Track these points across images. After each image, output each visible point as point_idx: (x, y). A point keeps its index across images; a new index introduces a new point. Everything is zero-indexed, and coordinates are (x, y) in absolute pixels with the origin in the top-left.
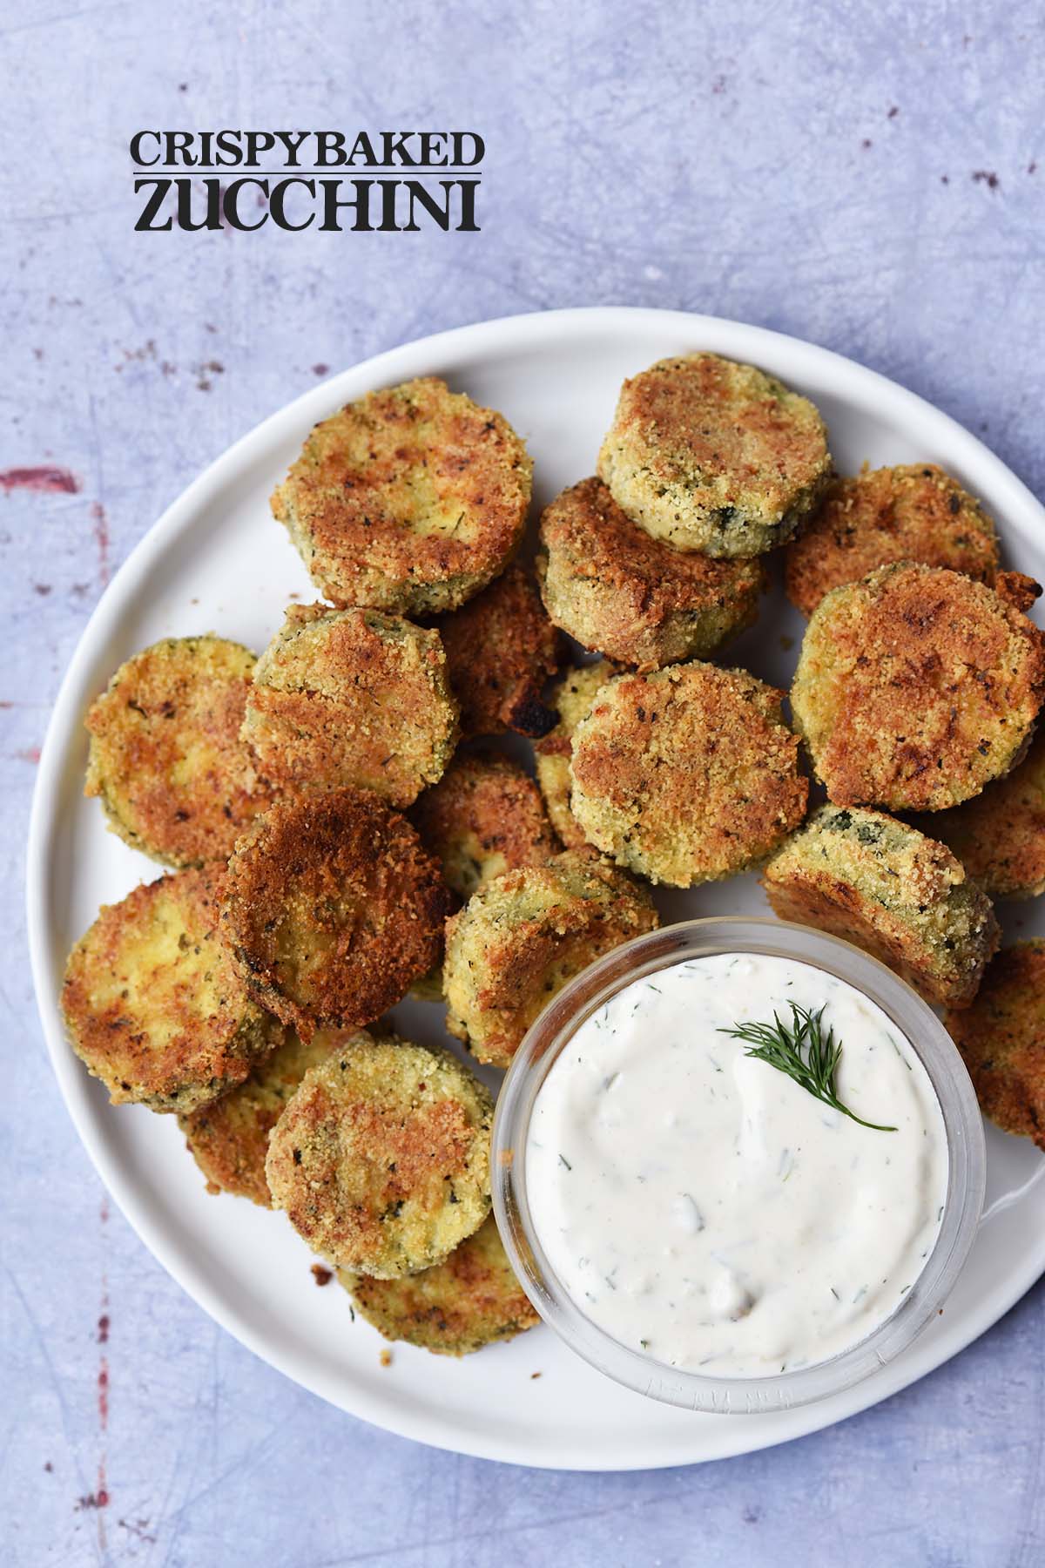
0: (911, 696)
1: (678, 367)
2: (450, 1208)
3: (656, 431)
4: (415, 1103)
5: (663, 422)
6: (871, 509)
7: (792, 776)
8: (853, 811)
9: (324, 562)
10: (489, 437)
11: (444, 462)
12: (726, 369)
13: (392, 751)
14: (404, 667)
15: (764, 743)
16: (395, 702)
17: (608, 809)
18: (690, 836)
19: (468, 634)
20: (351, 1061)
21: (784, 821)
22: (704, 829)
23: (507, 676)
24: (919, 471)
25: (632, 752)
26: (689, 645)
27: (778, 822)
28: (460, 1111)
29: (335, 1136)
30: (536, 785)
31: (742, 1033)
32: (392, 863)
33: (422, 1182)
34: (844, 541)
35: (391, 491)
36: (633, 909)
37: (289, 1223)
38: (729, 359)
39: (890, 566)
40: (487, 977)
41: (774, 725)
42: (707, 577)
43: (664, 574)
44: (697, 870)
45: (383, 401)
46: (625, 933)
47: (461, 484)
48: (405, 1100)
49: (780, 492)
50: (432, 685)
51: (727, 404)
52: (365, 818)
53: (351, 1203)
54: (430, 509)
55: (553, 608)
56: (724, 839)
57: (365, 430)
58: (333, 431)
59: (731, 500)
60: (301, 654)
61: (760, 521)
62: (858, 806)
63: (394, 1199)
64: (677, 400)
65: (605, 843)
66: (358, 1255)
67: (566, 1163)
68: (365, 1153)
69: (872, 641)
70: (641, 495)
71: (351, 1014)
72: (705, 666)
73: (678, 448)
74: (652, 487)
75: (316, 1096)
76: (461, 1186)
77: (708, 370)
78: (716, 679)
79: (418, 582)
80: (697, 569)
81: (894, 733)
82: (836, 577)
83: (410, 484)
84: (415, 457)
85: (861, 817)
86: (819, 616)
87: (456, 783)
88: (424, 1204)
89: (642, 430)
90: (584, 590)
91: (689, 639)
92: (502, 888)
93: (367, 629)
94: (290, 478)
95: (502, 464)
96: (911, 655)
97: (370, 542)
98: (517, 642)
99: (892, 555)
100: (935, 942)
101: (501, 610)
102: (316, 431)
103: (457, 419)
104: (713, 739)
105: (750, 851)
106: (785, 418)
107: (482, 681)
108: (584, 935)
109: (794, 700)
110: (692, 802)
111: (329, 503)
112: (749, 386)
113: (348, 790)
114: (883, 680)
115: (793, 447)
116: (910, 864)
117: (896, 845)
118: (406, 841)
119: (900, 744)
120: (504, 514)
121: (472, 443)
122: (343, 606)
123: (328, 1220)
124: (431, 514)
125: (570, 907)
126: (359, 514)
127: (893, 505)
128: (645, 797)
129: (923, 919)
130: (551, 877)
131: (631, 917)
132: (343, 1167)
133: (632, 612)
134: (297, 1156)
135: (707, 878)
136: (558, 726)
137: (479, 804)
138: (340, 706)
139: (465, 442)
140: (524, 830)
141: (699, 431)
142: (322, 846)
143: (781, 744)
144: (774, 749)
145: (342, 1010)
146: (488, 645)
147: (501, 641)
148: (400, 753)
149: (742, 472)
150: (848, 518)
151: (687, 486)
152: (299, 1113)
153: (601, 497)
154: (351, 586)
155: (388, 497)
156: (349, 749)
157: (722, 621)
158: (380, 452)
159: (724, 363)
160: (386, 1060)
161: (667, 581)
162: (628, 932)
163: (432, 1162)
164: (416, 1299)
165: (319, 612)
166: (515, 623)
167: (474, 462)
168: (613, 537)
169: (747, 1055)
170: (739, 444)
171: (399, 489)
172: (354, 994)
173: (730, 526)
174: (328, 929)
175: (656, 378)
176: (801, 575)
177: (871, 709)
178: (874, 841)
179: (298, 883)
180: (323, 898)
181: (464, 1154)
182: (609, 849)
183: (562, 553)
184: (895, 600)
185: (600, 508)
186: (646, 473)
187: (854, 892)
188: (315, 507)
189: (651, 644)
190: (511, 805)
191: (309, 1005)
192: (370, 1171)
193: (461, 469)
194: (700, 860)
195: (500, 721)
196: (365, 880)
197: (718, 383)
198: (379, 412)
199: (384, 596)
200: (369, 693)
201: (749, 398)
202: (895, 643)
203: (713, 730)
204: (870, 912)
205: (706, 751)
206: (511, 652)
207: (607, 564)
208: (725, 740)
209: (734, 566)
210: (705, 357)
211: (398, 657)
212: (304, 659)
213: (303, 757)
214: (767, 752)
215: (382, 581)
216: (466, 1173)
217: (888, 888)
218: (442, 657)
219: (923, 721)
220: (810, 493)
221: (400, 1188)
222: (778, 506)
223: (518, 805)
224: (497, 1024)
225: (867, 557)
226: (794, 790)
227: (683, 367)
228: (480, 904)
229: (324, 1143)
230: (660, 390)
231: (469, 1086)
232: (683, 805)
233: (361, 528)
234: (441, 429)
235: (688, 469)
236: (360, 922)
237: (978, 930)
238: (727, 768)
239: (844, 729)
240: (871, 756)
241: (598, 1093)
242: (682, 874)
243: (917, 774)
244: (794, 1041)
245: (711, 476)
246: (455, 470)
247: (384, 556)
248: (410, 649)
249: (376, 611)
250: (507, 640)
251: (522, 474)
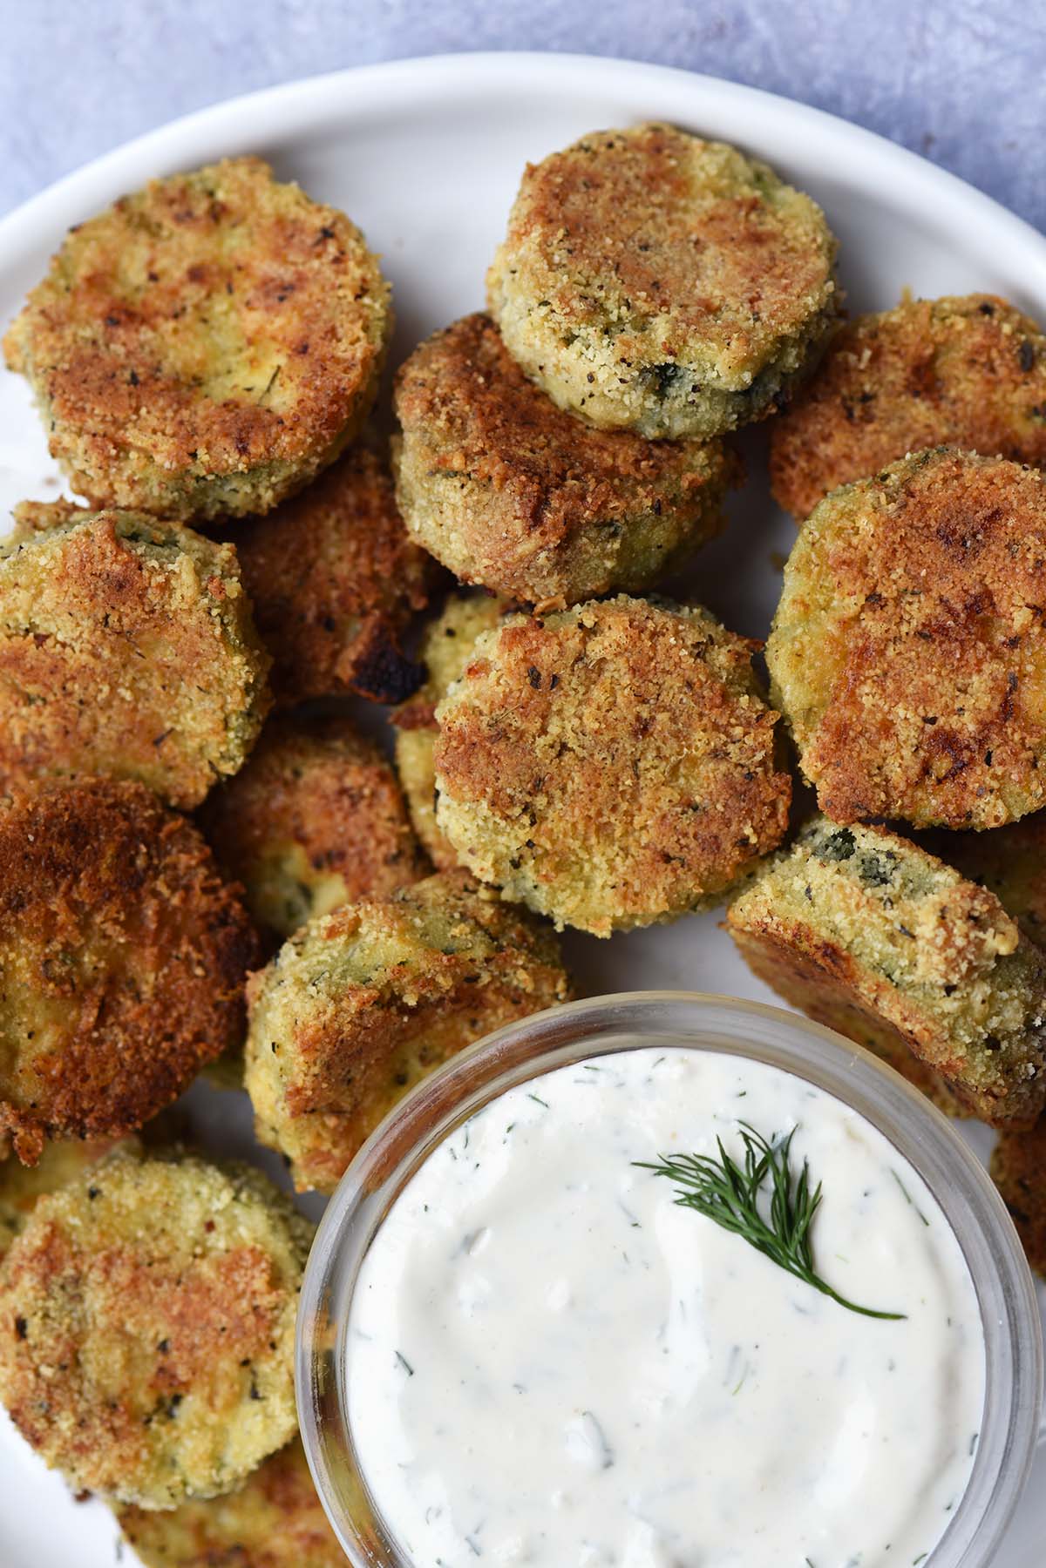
0: (948, 654)
1: (610, 146)
2: (249, 1408)
3: (567, 244)
4: (198, 1250)
5: (577, 230)
6: (900, 365)
7: (766, 772)
8: (857, 831)
9: (67, 440)
10: (325, 250)
11: (256, 288)
12: (686, 148)
13: (168, 725)
14: (175, 603)
15: (723, 721)
16: (167, 655)
17: (486, 819)
18: (610, 862)
19: (292, 547)
20: (103, 1186)
21: (753, 840)
22: (633, 850)
23: (347, 611)
24: (973, 306)
25: (521, 734)
26: (611, 572)
27: (743, 842)
28: (264, 1265)
29: (79, 1298)
30: (392, 775)
31: (670, 1170)
32: (165, 892)
33: (207, 1369)
34: (857, 412)
35: (176, 331)
36: (524, 968)
37: (12, 1425)
38: (693, 133)
39: (920, 454)
40: (300, 1069)
41: (739, 694)
42: (638, 469)
43: (572, 466)
44: (620, 913)
45: (173, 192)
46: (516, 1002)
47: (279, 321)
48: (184, 1246)
49: (748, 342)
50: (218, 631)
51: (682, 203)
52: (123, 825)
53: (100, 1398)
54: (233, 360)
55: (410, 517)
56: (662, 866)
57: (143, 237)
58: (97, 239)
59: (671, 353)
60: (22, 580)
61: (718, 385)
62: (865, 822)
63: (166, 1392)
64: (604, 196)
65: (483, 868)
66: (110, 1476)
67: (406, 1365)
68: (122, 1323)
69: (889, 570)
70: (537, 343)
71: (99, 1120)
72: (635, 604)
73: (597, 272)
74: (554, 331)
75: (49, 1240)
76: (265, 1375)
77: (659, 150)
78: (650, 625)
79: (203, 473)
80: (623, 456)
81: (921, 710)
82: (845, 467)
83: (205, 321)
84: (216, 280)
85: (869, 841)
86: (810, 530)
87: (271, 770)
88: (210, 1401)
89: (545, 242)
90: (448, 490)
91: (609, 564)
92: (324, 933)
93: (118, 545)
94: (27, 310)
95: (341, 293)
96: (946, 589)
97: (137, 411)
98: (363, 560)
99: (932, 434)
100: (968, 1040)
101: (341, 511)
102: (71, 239)
103: (280, 222)
104: (645, 715)
105: (701, 884)
106: (770, 224)
107: (311, 616)
108: (449, 1006)
109: (770, 656)
110: (614, 809)
111: (79, 349)
112: (720, 175)
113: (99, 783)
114: (904, 628)
115: (777, 271)
116: (933, 920)
117: (915, 888)
118: (188, 859)
119: (929, 728)
120: (337, 370)
121: (299, 258)
122: (99, 505)
123: (65, 1423)
124: (234, 367)
125: (424, 965)
126: (123, 367)
127: (934, 357)
128: (541, 801)
129: (950, 1005)
130: (400, 917)
131: (522, 979)
132: (89, 1345)
133: (518, 526)
134: (21, 1327)
135: (638, 923)
136: (425, 688)
137: (308, 803)
138: (85, 658)
139: (292, 258)
140: (372, 843)
141: (633, 246)
142: (55, 868)
143: (749, 724)
144: (738, 731)
145: (85, 1113)
146: (321, 564)
147: (340, 558)
148: (179, 728)
149: (692, 310)
150: (864, 378)
151: (606, 331)
152: (25, 1263)
153: (487, 345)
154: (106, 476)
155: (171, 340)
156: (103, 720)
157: (661, 535)
158: (165, 272)
159: (684, 138)
160: (156, 1187)
161: (576, 477)
162: (521, 1003)
163: (222, 1341)
164: (211, 1532)
165: (63, 513)
166: (362, 531)
167: (302, 289)
169: (677, 1202)
170: (696, 265)
171: (188, 328)
172: (104, 1090)
173: (672, 391)
174: (64, 993)
175: (575, 162)
176: (793, 464)
177: (885, 674)
178: (885, 881)
179: (18, 924)
180: (56, 946)
181: (270, 1328)
182: (489, 877)
183: (418, 434)
184: (924, 507)
185: (482, 365)
186: (544, 310)
187: (846, 959)
188: (58, 355)
189: (550, 574)
190: (354, 805)
191: (34, 1106)
192: (130, 1350)
193: (282, 299)
194: (625, 897)
195: (337, 679)
196: (122, 917)
197: (673, 169)
198: (166, 210)
199: (156, 492)
200: (126, 640)
201: (718, 193)
202: (923, 573)
203: (645, 701)
204: (870, 990)
205: (635, 734)
206: (354, 576)
207: (483, 452)
208: (662, 717)
209: (682, 449)
210: (656, 130)
211: (166, 587)
212: (27, 588)
213: (37, 732)
214: (728, 735)
215: (150, 470)
216: (272, 1357)
217: (900, 955)
218: (233, 588)
219: (965, 692)
220: (798, 342)
221: (174, 1377)
222: (743, 363)
223: (362, 806)
224: (319, 1135)
225: (893, 437)
226: (768, 794)
227: (619, 144)
228: (293, 957)
229: (61, 1308)
230: (580, 180)
231: (280, 1226)
232: (600, 814)
233: (124, 388)
234: (257, 237)
235: (610, 305)
236: (116, 980)
237: (1038, 1022)
238: (666, 759)
239: (845, 704)
240: (885, 745)
241: (454, 1257)
242: (599, 918)
243: (953, 774)
244: (747, 1186)
245: (647, 315)
246: (273, 301)
247: (154, 432)
248: (184, 576)
249: (143, 515)
250: (348, 557)
251: (369, 307)
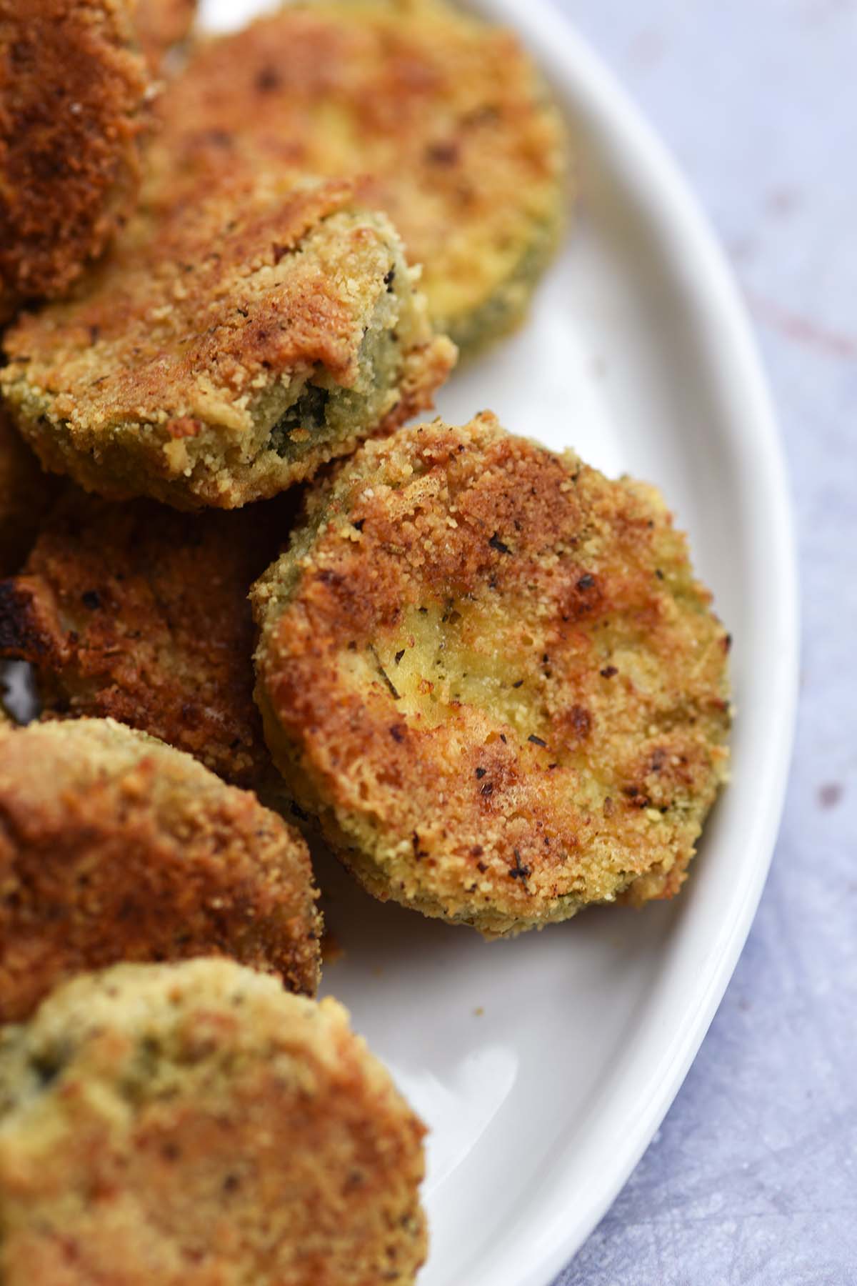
11: (516, 762)
13: (101, 344)
14: (204, 382)
23: (91, 626)
35: (527, 641)
45: (698, 772)
47: (454, 748)
50: (143, 412)
57: (664, 702)
58: (700, 655)
64: (329, 1185)
83: (517, 685)
84: (558, 736)
95: (436, 829)
97: (459, 517)
98: (133, 677)
102: (720, 633)
103: (574, 847)
111: (578, 521)
120: (343, 743)
121: (514, 827)
124: (441, 668)
126: (522, 547)
138: (227, 285)
139: (521, 821)
146: (165, 638)
147: (155, 660)
148: (89, 351)
149: (108, 1171)
155: (520, 628)
158: (607, 691)
166: (170, 701)
168: (169, 894)
171: (522, 658)
175: (393, 1191)
188: (587, 495)
193: (480, 773)
195: (27, 570)
198: (681, 748)
199: (355, 478)
200: (210, 328)
206: (124, 657)
211: (227, 382)
212: (340, 260)
213: (199, 222)
230: (368, 1175)
233: (495, 525)
234: (576, 811)
246: (483, 762)
247: (418, 510)
248: (225, 407)
249: (339, 450)
250: (149, 667)
251: (394, 844)
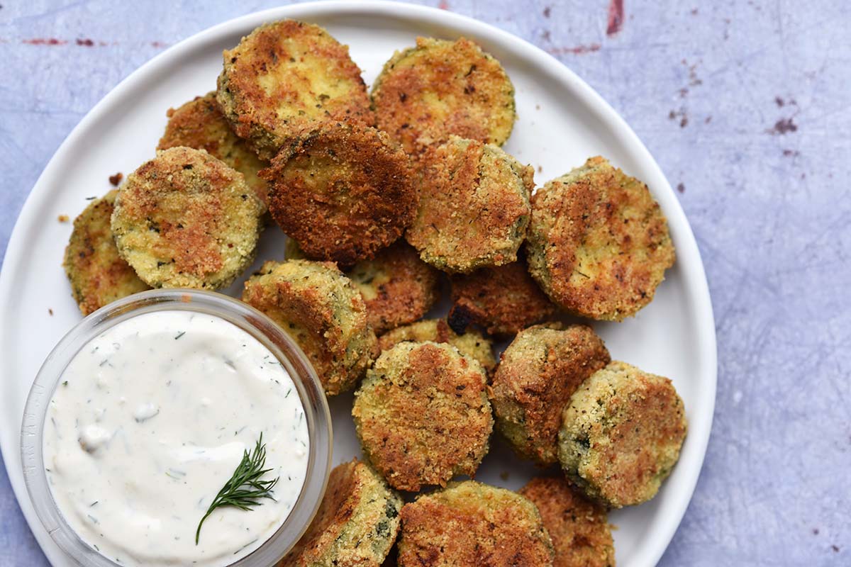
0: (470, 557)
1: (678, 412)
2: (154, 262)
3: (639, 399)
4: (221, 241)
5: (644, 403)
6: (587, 532)
7: (421, 481)
8: (398, 519)
9: (560, 190)
10: (637, 294)
11: (622, 265)
12: (677, 443)
13: (441, 231)
14: (493, 240)
15: (442, 464)
16: (471, 234)
17: (402, 366)
18: (384, 416)
19: (514, 279)
20: (247, 201)
21: (393, 475)
22: (388, 426)
23: (487, 302)
24: (611, 562)
25: (437, 382)
26: (504, 418)
27: (392, 472)
28: (215, 269)
29: (201, 191)
30: (418, 319)
31: (259, 448)
32: (371, 229)
33: (171, 245)
34: (568, 514)
35: (604, 232)
36: (340, 380)
37: (146, 161)
38: (683, 445)
39: (551, 544)
40: (298, 288)
41: (453, 470)
42: (546, 430)
43: (548, 403)
44: (363, 420)
45: (661, 227)
46: (325, 375)
47: (608, 276)
48: (222, 235)
49: (598, 477)
50: (481, 257)
51: (655, 443)
52: (399, 213)
53: (159, 200)
54: (592, 257)
55: (529, 332)
56: (382, 438)
57: (643, 216)
58: (643, 197)
59: (594, 446)
60: (502, 174)
62: (401, 522)
63: (161, 227)
64: (658, 412)
65: (381, 363)
66: (126, 204)
67: (180, 336)
68: (190, 210)
69: (504, 533)
70: (599, 389)
71: (276, 202)
72: (491, 428)
73: (628, 413)
74: (603, 397)
75: (226, 179)
76: (168, 269)
77: (676, 431)
78: (482, 435)
79: (546, 249)
80: (552, 423)
82: (545, 509)
83: (608, 244)
84: (625, 248)
85: (394, 524)
86: (521, 499)
87: (420, 269)
88: (157, 245)
89: (639, 391)
90: (539, 353)
91: (507, 418)
92: (354, 298)
93: (517, 217)
94: (614, 169)
95: (620, 302)
96: (496, 556)
97: (572, 219)
98: (508, 309)
99: (559, 546)
101: (529, 300)
102: (643, 185)
103: (649, 274)
104: (445, 432)
105: (374, 454)
106: (645, 479)
108: (324, 349)
109: (468, 483)
110: (406, 418)
111: (597, 193)
112: (666, 457)
113: (417, 202)
114: (480, 539)
115: (627, 485)
116: (363, 555)
117: (376, 546)
118: (385, 238)
119: (439, 549)
120: (588, 303)
121: (633, 283)
122: (532, 202)
123: (148, 185)
124: (589, 257)
125: (341, 341)
126: (590, 212)
127: (590, 546)
128: (409, 389)
129: (329, 563)
130: (361, 329)
131: (334, 379)
132: (181, 195)
133: (525, 383)
134: (188, 167)
135: (358, 426)
136: (455, 334)
137: (407, 284)
138: (469, 199)
139: (634, 280)
140: (390, 312)
141: (638, 426)
142: (382, 186)
143: (441, 475)
144: (438, 470)
145: (279, 197)
146: (507, 291)
147: (509, 299)
148: (440, 235)
149: (611, 453)
150: (582, 518)
151: (603, 418)
152: (216, 168)
153: (598, 364)
154: (545, 207)
155: (601, 230)
156: (443, 203)
157: (518, 439)
158: (629, 225)
159: (681, 441)
160: (248, 224)
161: (544, 406)
162: (325, 377)
163: (183, 251)
164: (99, 239)
165: (529, 186)
166: (520, 308)
167: (621, 285)
168: (572, 371)
169: (246, 451)
170: (629, 451)
171: (605, 237)
172: (289, 204)
173: (578, 445)
174: (330, 189)
175: (672, 399)
176: (547, 488)
177: (462, 531)
178: (378, 532)
179: (359, 171)
180: (349, 186)
181: (188, 271)
182: (377, 366)
183: (563, 339)
184: (530, 548)
185: (591, 363)
186: (612, 393)
187: (346, 520)
188: (595, 184)
189: (504, 394)
190: (406, 304)
191: (283, 176)
192: (179, 212)
193: (617, 276)
194: (369, 422)
195: (459, 298)
196: (361, 212)
197: (668, 438)
198: (654, 225)
199: (538, 227)
200: (477, 217)
201: (659, 457)
202: (503, 547)
203: (450, 432)
204: (334, 529)
205: (437, 428)
206: (502, 305)
207: (555, 367)
208: (444, 439)
209: (553, 446)
210: (685, 429)
211: (499, 236)
212: (499, 176)
213: (438, 175)
214: (436, 466)
215: (548, 227)
216: (176, 272)
217: (348, 541)
218: (499, 263)
220: (598, 495)
221: (167, 230)
222: (590, 475)
223: (406, 308)
224: (269, 293)
225: (557, 529)
226: (412, 482)
227: (679, 416)
228: (344, 284)
229: (196, 184)
230: (665, 402)
231: (230, 275)
232: (404, 413)
233: (581, 214)
234: (642, 264)
235: (614, 419)
236: (334, 209)
238: (427, 440)
239: (449, 514)
240: (432, 531)
241: (223, 357)
242: (360, 411)
243: (420, 559)
244: (253, 481)
245: (610, 434)
246: (616, 273)
247: (563, 228)
248: (504, 243)
249: (529, 222)
250: (509, 303)
251: (613, 315)
